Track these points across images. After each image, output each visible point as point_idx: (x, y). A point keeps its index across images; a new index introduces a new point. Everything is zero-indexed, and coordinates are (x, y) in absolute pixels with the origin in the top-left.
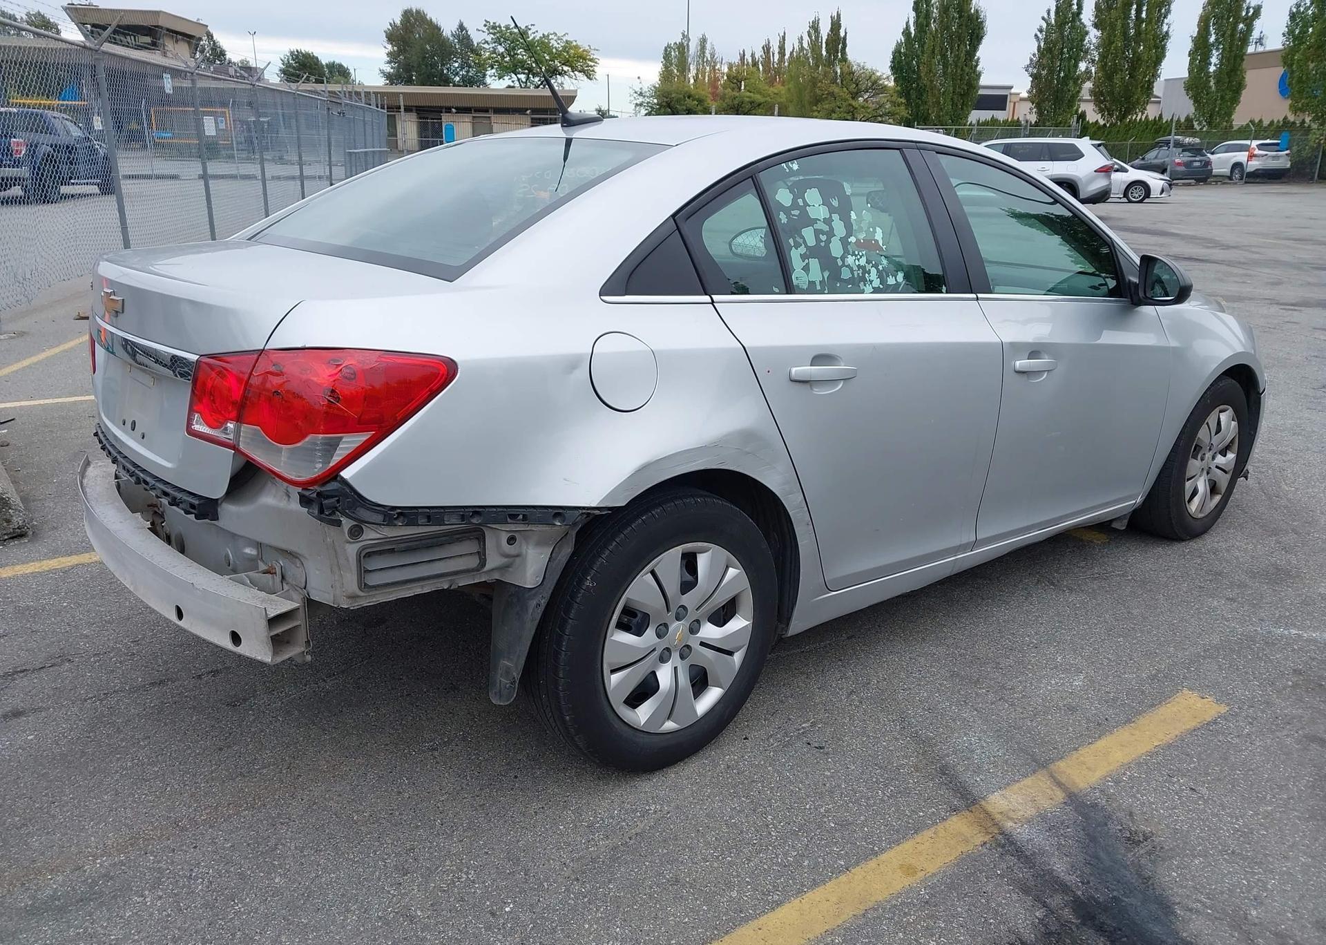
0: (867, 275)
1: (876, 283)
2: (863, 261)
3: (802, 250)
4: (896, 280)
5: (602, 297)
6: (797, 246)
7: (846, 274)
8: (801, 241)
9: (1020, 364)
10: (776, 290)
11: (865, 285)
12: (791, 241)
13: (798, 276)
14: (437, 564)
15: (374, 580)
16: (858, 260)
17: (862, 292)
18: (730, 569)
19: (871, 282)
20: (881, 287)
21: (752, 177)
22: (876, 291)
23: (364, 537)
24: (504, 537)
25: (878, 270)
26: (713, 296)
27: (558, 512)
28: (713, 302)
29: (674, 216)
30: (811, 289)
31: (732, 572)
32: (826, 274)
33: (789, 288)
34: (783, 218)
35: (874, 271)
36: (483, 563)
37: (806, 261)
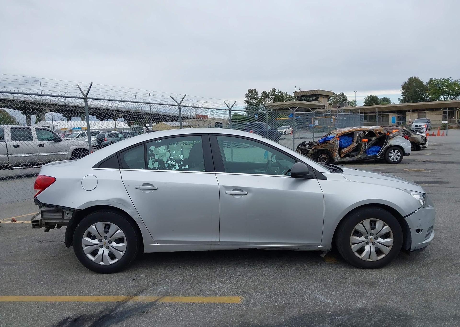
0: (174, 166)
1: (177, 168)
2: (174, 163)
3: (153, 160)
4: (185, 167)
5: (93, 168)
6: (152, 159)
7: (166, 165)
8: (154, 158)
9: (228, 192)
10: (142, 168)
11: (173, 168)
12: (150, 158)
13: (150, 165)
14: (55, 216)
15: (44, 217)
16: (172, 162)
17: (172, 170)
18: (119, 230)
19: (175, 168)
20: (179, 169)
21: (143, 144)
22: (176, 170)
23: (42, 208)
24: (67, 213)
25: (179, 165)
26: (120, 169)
27: (70, 209)
28: (120, 170)
29: (117, 152)
30: (154, 168)
31: (119, 231)
32: (160, 165)
33: (146, 168)
34: (150, 153)
35: (177, 165)
36: (63, 217)
37: (154, 162)
